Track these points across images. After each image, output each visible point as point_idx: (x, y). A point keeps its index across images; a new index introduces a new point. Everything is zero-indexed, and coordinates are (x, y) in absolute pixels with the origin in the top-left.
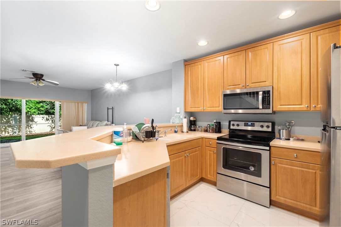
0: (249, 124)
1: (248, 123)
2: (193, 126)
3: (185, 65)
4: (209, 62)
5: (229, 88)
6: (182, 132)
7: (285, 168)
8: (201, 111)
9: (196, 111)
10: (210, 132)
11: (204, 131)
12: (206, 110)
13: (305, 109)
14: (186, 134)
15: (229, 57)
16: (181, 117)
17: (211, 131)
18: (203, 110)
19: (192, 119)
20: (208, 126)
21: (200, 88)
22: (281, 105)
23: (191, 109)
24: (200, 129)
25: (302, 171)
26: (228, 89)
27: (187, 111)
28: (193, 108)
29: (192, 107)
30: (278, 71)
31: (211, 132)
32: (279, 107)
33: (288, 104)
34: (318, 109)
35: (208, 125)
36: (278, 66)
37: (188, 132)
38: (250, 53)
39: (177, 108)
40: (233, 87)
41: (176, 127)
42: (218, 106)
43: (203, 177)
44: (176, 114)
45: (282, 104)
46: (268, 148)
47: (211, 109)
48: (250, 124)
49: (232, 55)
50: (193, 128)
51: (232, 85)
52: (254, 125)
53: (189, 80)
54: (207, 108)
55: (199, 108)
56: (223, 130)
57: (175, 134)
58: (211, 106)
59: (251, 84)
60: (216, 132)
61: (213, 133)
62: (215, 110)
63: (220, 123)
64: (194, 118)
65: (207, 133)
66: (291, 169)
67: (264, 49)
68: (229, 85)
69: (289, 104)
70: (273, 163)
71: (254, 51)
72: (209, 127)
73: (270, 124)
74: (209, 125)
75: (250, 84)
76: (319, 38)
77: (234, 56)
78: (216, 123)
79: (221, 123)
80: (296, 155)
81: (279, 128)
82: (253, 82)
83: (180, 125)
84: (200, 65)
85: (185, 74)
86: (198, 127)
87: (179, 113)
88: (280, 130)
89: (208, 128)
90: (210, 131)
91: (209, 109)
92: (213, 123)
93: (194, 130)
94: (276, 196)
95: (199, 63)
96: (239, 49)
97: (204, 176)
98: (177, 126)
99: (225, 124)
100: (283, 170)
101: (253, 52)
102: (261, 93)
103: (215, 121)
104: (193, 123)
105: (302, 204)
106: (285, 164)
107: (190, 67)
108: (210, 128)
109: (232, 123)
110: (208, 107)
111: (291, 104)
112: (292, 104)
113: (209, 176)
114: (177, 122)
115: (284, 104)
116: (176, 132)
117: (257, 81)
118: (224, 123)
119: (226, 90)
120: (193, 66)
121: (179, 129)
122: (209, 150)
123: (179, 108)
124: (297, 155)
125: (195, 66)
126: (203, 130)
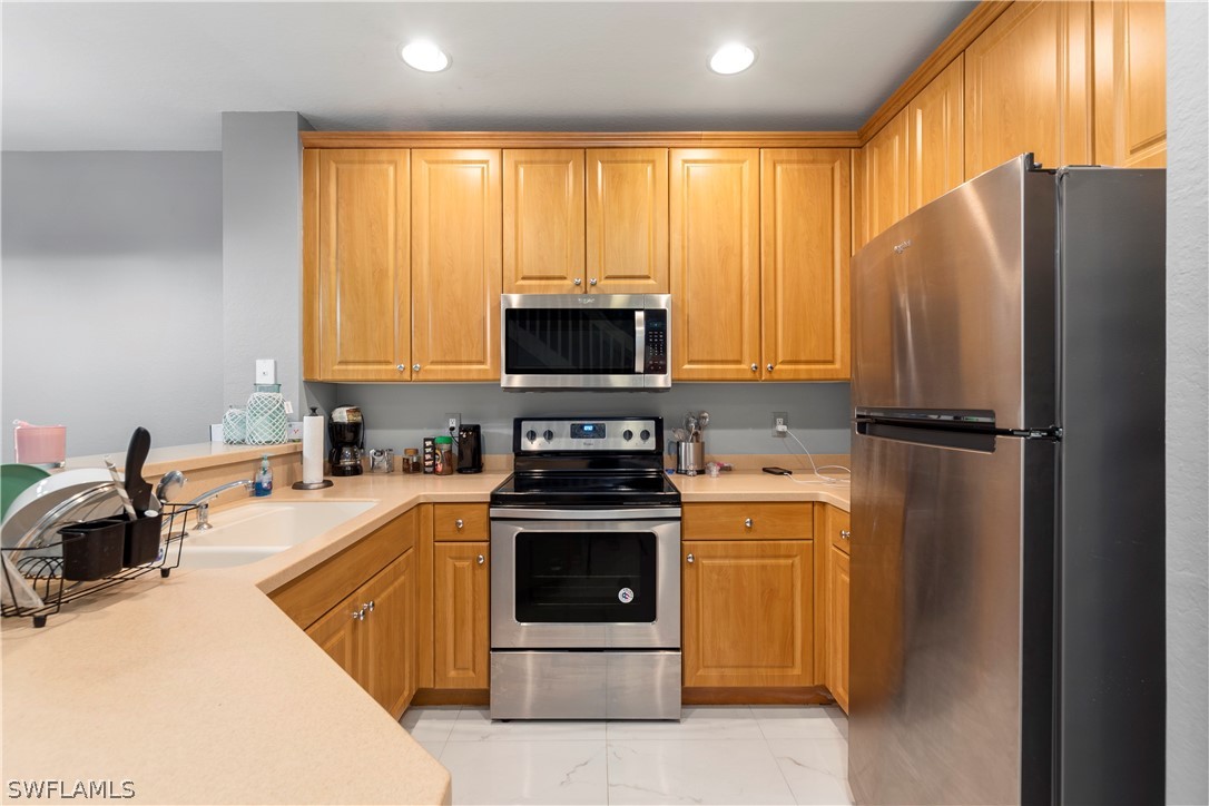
0: (586, 428)
1: (582, 426)
2: (347, 452)
3: (308, 148)
4: (437, 162)
5: (522, 286)
6: (299, 486)
7: (721, 568)
8: (397, 377)
9: (372, 377)
10: (435, 472)
11: (406, 471)
12: (421, 377)
13: (749, 375)
14: (316, 495)
15: (523, 159)
16: (289, 408)
17: (440, 468)
18: (406, 376)
19: (342, 415)
20: (425, 447)
21: (391, 273)
22: (691, 362)
23: (343, 367)
24: (382, 461)
25: (764, 567)
26: (519, 290)
27: (320, 377)
28: (354, 363)
29: (351, 358)
30: (683, 247)
31: (441, 474)
32: (687, 366)
33: (709, 358)
34: (776, 376)
35: (426, 440)
36: (683, 230)
37: (328, 484)
38: (600, 164)
39: (259, 363)
40: (540, 286)
41: (265, 463)
42: (480, 358)
43: (424, 685)
44: (256, 394)
45: (696, 358)
46: (676, 512)
47: (446, 371)
48: (590, 428)
49: (537, 155)
50: (347, 462)
51: (538, 274)
52: (604, 431)
53: (328, 223)
54: (429, 367)
55: (387, 363)
56: (488, 459)
57: (258, 506)
58: (448, 359)
59: (604, 282)
60: (460, 471)
61: (452, 474)
62: (464, 377)
63: (476, 429)
64: (357, 410)
65: (422, 476)
66: (738, 568)
67: (643, 162)
68: (526, 274)
69: (712, 358)
70: (690, 560)
71: (611, 162)
72: (428, 450)
73: (651, 426)
74: (433, 440)
75: (600, 280)
76: (779, 169)
77: (542, 162)
78: (463, 428)
79: (482, 431)
80: (751, 522)
81: (678, 435)
82: (609, 274)
83: (284, 448)
84: (390, 162)
85: (308, 189)
86: (372, 451)
87: (277, 387)
88: (678, 444)
89: (428, 457)
90: (434, 465)
91: (439, 372)
92: (447, 433)
93: (356, 471)
94: (698, 669)
95: (384, 155)
96: (560, 138)
97: (427, 683)
98: (269, 458)
99: (497, 434)
100: (716, 577)
101: (608, 162)
102: (639, 316)
103: (453, 423)
104: (349, 436)
105: (763, 671)
106: (721, 557)
107: (336, 162)
108: (434, 454)
109: (526, 426)
110: (433, 363)
111: (716, 358)
112: (720, 359)
113: (452, 673)
114: (262, 436)
115: (700, 358)
116: (260, 491)
117: (622, 274)
118: (491, 431)
119: (510, 292)
120: (351, 162)
121: (276, 474)
122: (453, 554)
123: (271, 363)
124: (754, 520)
125: (363, 162)
126: (399, 464)
